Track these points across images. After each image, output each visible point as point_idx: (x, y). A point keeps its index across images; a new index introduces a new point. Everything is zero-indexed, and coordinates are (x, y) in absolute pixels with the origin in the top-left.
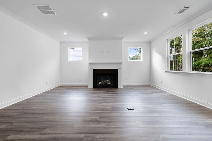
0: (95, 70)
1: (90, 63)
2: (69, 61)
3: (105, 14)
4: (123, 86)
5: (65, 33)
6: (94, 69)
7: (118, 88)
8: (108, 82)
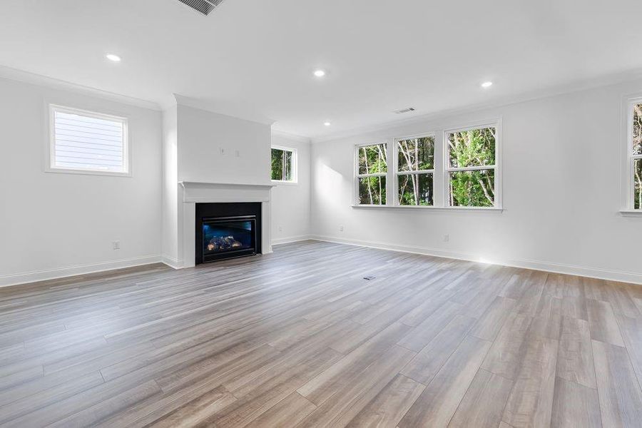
0: (200, 208)
1: (188, 185)
2: (52, 167)
3: (319, 74)
4: (274, 248)
5: (114, 58)
6: (196, 204)
7: (263, 253)
8: (232, 241)
